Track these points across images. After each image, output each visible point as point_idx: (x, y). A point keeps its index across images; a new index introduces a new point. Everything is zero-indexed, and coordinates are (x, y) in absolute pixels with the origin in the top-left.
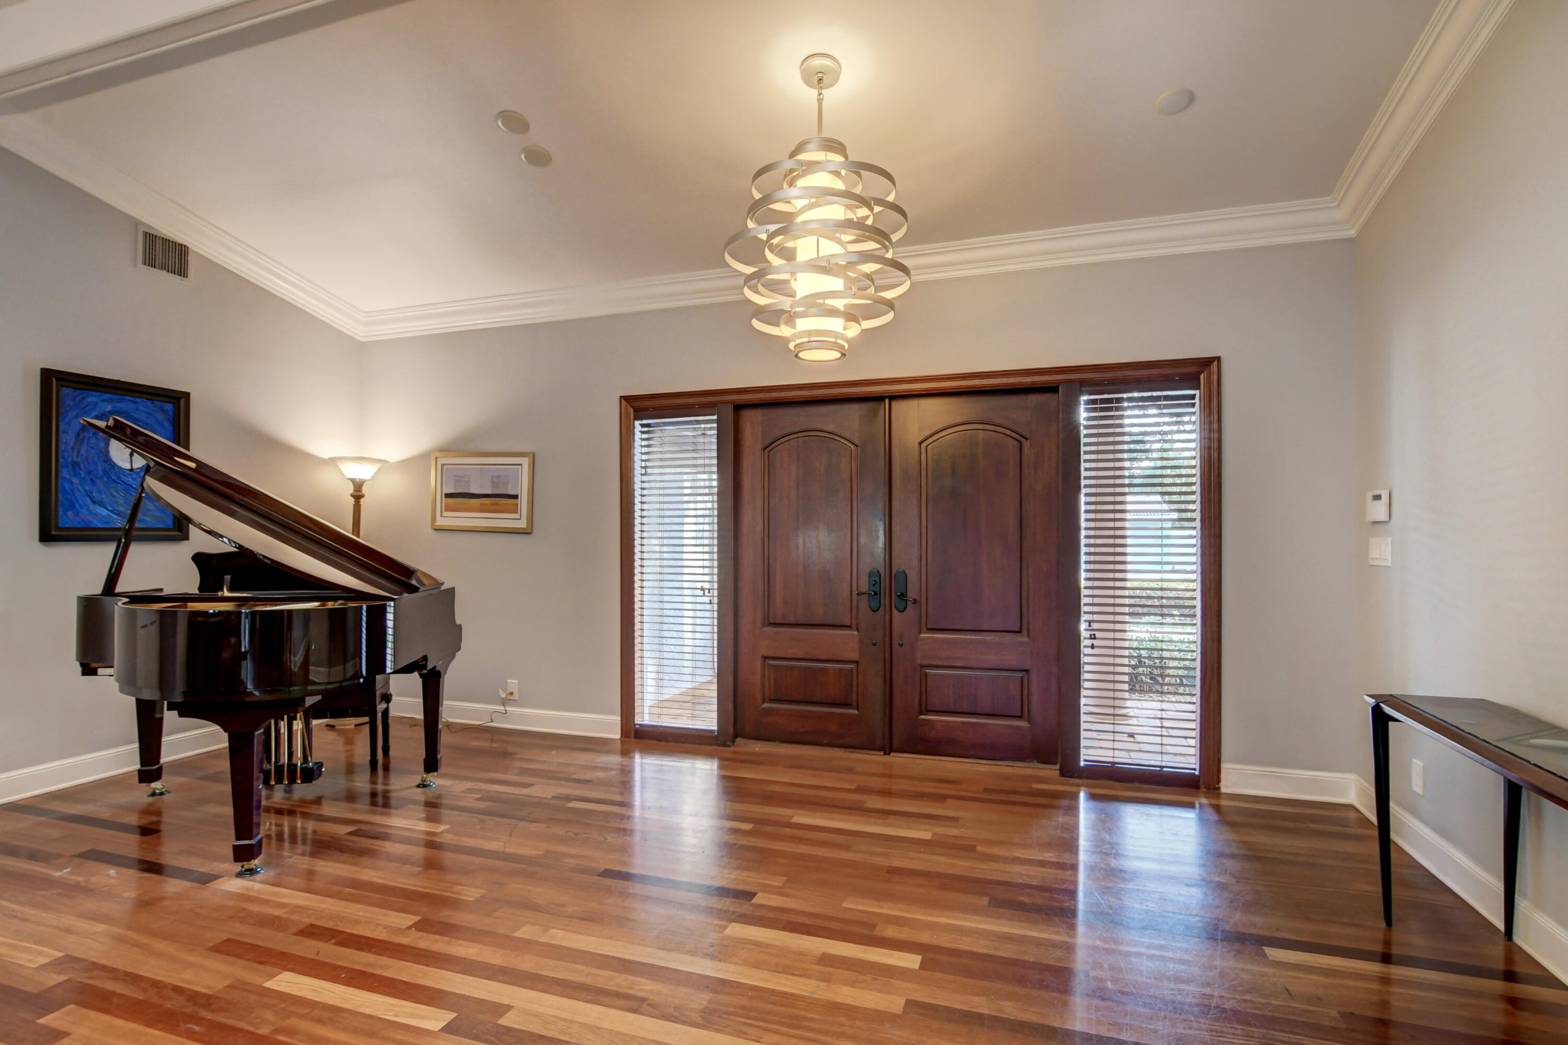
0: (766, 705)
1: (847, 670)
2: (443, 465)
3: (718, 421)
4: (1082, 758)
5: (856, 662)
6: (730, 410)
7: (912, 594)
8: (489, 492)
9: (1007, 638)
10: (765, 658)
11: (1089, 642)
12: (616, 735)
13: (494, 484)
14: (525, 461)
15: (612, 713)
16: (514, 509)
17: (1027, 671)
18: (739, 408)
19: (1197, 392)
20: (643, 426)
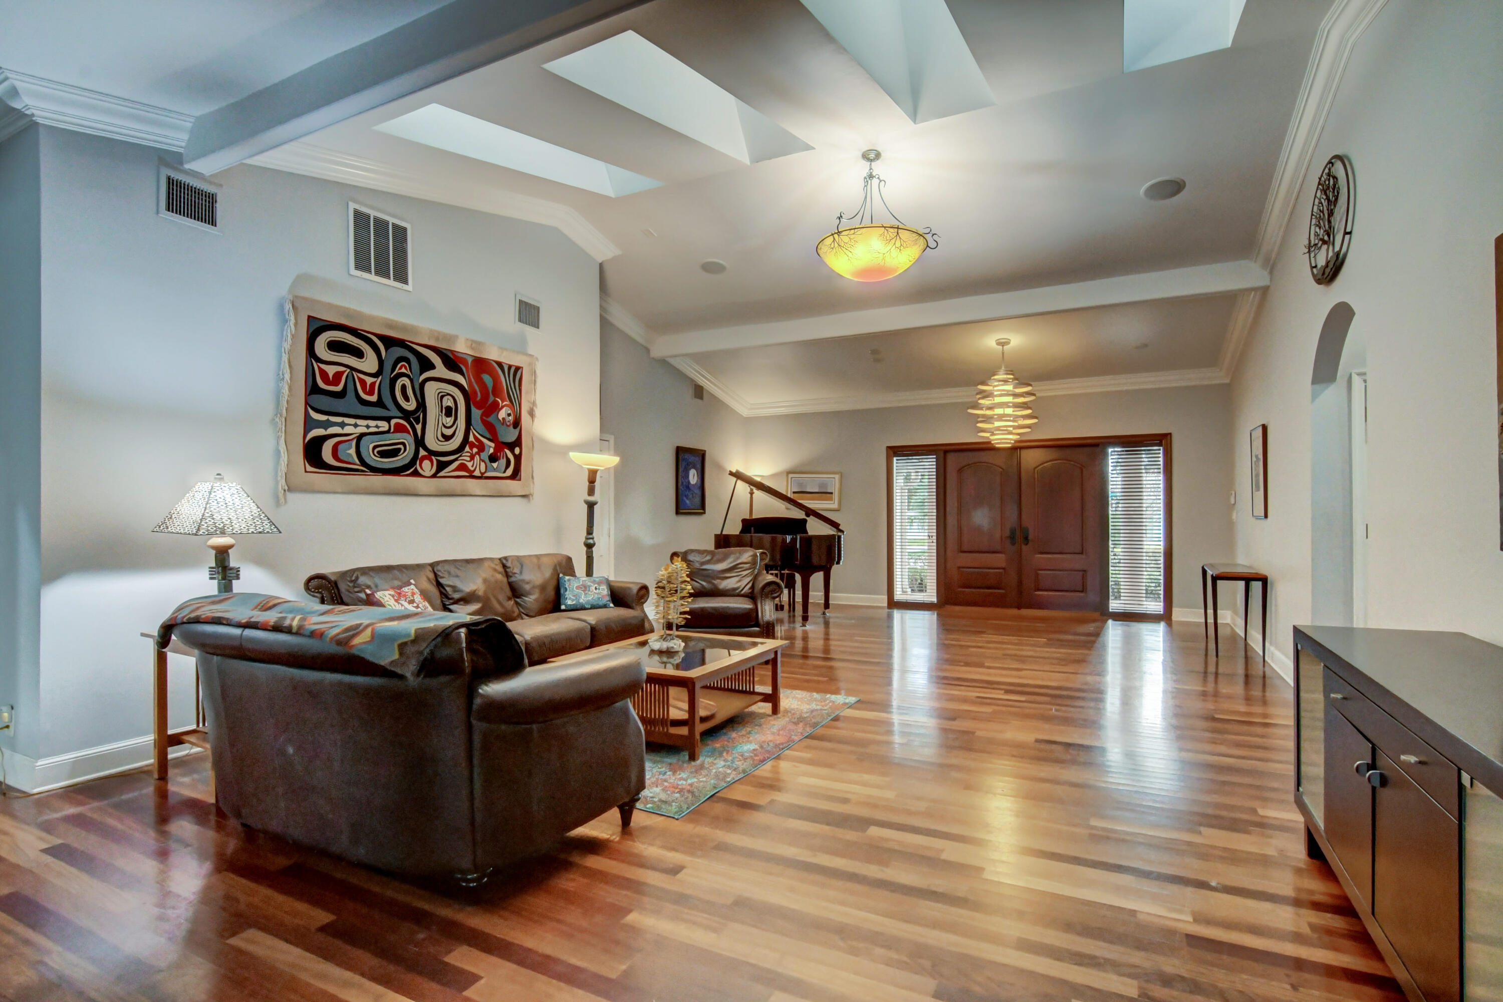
0: (960, 589)
1: (1000, 573)
2: (791, 478)
3: (936, 458)
4: (1110, 608)
5: (1004, 569)
6: (942, 455)
7: (1030, 537)
8: (817, 491)
9: (1077, 556)
10: (959, 568)
11: (1113, 557)
12: (886, 604)
13: (820, 487)
14: (837, 477)
15: (884, 595)
16: (831, 499)
17: (1085, 571)
18: (946, 452)
19: (1161, 448)
20: (897, 460)
